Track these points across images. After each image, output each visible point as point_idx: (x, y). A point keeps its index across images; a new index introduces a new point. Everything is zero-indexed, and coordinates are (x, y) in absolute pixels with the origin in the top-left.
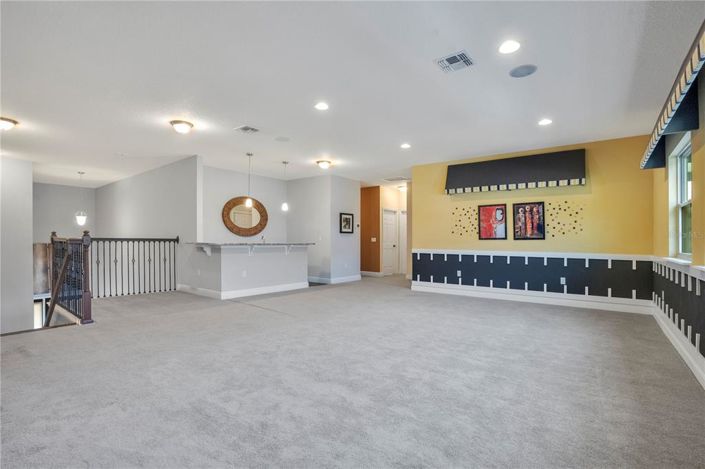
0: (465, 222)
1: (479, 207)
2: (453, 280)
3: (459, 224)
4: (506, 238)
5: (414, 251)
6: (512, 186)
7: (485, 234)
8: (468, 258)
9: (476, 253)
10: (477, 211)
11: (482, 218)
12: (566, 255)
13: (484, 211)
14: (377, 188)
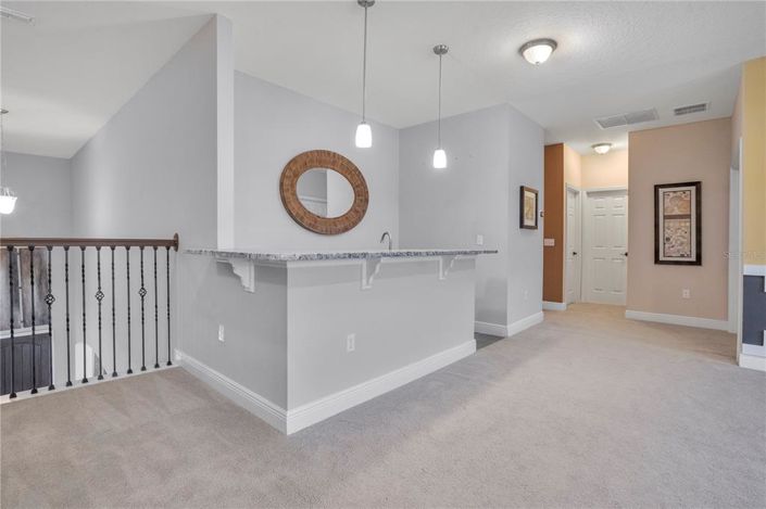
14: (560, 146)
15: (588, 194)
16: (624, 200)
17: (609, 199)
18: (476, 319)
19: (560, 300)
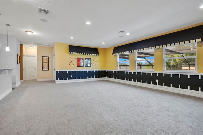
0: (73, 62)
1: (77, 58)
2: (70, 78)
3: (71, 62)
4: (83, 66)
5: (57, 70)
6: (84, 54)
7: (78, 65)
8: (74, 72)
9: (76, 70)
10: (76, 59)
11: (78, 61)
12: (95, 70)
13: (78, 59)
14: (22, 45)
15: (27, 56)
16: (36, 58)
17: (32, 58)
18: (12, 85)
19: (22, 80)
